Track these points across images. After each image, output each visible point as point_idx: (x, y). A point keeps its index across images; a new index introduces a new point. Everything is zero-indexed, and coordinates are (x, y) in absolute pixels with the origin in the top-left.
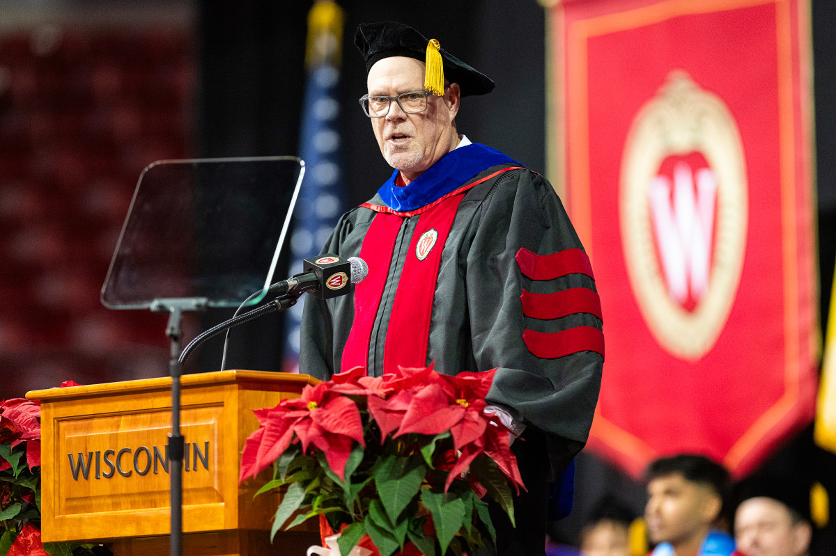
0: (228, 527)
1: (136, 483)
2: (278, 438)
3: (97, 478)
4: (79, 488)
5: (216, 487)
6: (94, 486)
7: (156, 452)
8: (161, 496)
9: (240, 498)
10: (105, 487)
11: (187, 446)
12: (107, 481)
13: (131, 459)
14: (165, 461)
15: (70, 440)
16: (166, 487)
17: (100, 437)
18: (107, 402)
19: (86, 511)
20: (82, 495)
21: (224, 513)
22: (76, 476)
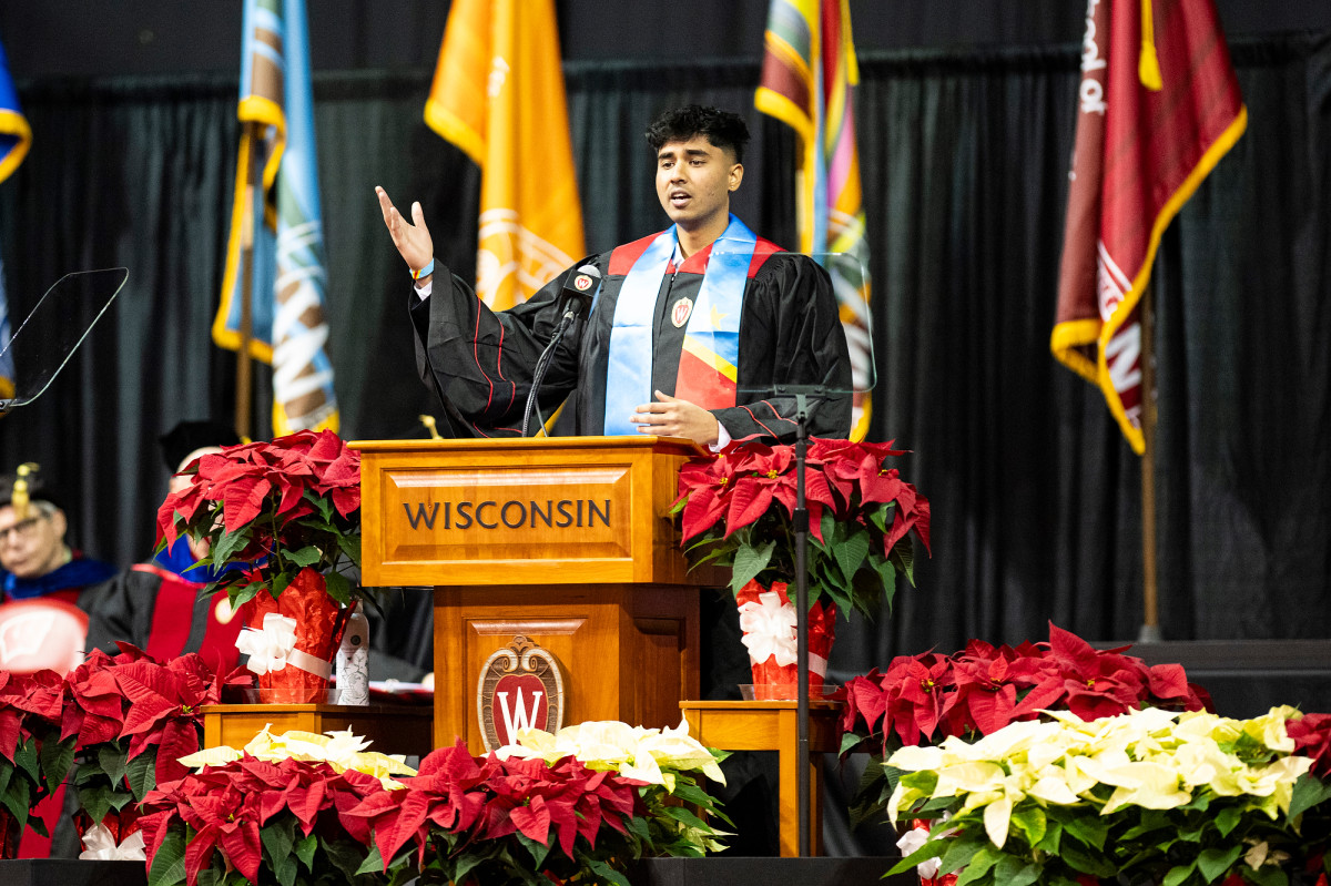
0: (639, 580)
1: (502, 535)
2: (749, 503)
3: (447, 527)
4: (419, 537)
5: (619, 543)
6: (441, 535)
7: (534, 507)
8: (539, 548)
9: (654, 554)
10: (458, 536)
11: (580, 503)
12: (461, 531)
13: (497, 511)
14: (547, 516)
15: (404, 491)
16: (548, 541)
17: (449, 489)
18: (460, 456)
19: (425, 559)
20: (424, 543)
21: (632, 567)
22: (415, 525)
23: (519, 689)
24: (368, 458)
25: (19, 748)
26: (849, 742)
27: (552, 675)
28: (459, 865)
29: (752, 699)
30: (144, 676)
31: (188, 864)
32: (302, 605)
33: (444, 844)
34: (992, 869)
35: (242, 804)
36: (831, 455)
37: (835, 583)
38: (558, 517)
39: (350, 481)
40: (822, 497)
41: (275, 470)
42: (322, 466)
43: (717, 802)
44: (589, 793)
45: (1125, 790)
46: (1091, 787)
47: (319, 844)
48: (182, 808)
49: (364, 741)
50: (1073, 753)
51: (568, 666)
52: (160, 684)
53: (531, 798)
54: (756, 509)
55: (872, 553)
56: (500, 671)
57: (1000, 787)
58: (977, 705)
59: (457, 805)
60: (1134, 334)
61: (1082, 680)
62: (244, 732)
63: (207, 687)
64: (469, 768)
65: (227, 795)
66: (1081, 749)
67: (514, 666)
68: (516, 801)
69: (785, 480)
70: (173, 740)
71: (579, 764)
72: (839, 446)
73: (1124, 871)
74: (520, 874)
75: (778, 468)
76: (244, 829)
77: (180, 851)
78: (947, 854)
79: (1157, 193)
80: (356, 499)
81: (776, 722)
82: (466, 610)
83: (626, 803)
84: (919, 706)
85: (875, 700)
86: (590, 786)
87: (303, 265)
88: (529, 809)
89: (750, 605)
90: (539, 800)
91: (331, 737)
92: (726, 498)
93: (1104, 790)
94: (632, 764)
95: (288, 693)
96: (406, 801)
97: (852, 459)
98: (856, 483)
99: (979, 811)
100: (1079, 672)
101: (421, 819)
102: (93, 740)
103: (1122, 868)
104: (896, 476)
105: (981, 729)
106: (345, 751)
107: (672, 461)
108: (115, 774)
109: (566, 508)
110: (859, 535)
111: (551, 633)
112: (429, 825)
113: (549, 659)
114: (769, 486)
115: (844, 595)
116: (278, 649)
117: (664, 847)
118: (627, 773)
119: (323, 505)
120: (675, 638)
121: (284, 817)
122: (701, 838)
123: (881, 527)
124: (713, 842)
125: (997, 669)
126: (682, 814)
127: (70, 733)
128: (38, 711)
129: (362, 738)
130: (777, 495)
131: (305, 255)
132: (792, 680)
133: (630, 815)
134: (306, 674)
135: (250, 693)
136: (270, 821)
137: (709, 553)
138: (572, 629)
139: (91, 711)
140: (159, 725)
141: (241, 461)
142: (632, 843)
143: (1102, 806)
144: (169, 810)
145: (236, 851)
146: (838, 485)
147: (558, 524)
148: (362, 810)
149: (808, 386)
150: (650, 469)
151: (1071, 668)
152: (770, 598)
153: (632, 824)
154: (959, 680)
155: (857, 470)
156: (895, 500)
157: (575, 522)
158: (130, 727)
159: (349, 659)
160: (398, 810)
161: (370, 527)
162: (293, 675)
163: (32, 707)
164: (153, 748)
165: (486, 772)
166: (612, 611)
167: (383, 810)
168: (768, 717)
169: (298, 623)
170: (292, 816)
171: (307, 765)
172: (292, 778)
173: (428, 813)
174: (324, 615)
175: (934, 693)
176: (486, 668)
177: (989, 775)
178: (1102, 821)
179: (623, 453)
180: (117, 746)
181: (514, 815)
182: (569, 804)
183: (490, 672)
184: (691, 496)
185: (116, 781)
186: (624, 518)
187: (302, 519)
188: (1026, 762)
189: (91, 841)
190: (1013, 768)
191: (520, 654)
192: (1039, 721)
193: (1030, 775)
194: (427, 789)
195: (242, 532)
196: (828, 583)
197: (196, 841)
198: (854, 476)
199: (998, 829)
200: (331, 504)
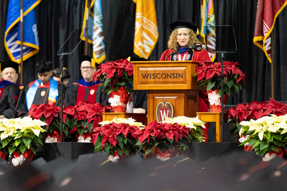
0: (188, 89)
3: (150, 78)
6: (149, 80)
7: (168, 74)
8: (169, 83)
9: (191, 84)
10: (153, 80)
11: (177, 74)
12: (153, 79)
13: (160, 75)
14: (170, 76)
15: (142, 71)
16: (170, 81)
17: (151, 71)
18: (153, 64)
19: (146, 84)
20: (146, 81)
21: (187, 86)
22: (144, 78)
23: (164, 110)
24: (135, 65)
25: (66, 121)
26: (229, 120)
27: (171, 107)
28: (155, 144)
29: (210, 112)
30: (90, 107)
31: (102, 143)
32: (121, 93)
33: (153, 140)
34: (260, 144)
35: (113, 132)
36: (226, 65)
37: (227, 89)
38: (172, 76)
39: (131, 69)
40: (225, 73)
41: (117, 67)
42: (125, 66)
43: (204, 132)
44: (180, 130)
45: (285, 129)
46: (279, 129)
47: (128, 140)
48: (101, 132)
49: (134, 120)
50: (275, 122)
51: (174, 105)
52: (93, 109)
53: (169, 131)
54: (212, 75)
55: (234, 84)
56: (161, 106)
57: (261, 129)
58: (255, 113)
59: (155, 132)
60: (270, 39)
61: (276, 108)
62: (111, 118)
63: (102, 109)
64: (157, 125)
65: (110, 130)
66: (277, 122)
67: (163, 105)
68: (166, 131)
69: (218, 70)
70: (96, 119)
71: (178, 124)
72: (227, 63)
73: (285, 145)
74: (167, 146)
75: (216, 67)
76: (113, 137)
77: (101, 141)
78: (251, 142)
79: (275, 10)
80: (132, 73)
81: (215, 116)
82: (154, 95)
83: (187, 132)
84: (244, 113)
85: (235, 112)
86: (181, 128)
87: (99, 24)
88: (169, 133)
89: (210, 94)
90: (171, 131)
91: (128, 119)
92: (206, 73)
93: (281, 129)
94: (188, 124)
95: (118, 110)
96: (145, 131)
97: (230, 65)
98: (231, 70)
99: (257, 133)
100: (275, 107)
101: (148, 135)
102: (80, 119)
103: (285, 144)
104: (239, 69)
105: (256, 118)
106: (131, 122)
107: (195, 65)
108: (84, 126)
109: (174, 75)
110: (231, 80)
111: (171, 99)
112: (150, 136)
113: (170, 104)
114: (215, 71)
115: (229, 92)
116: (117, 102)
117: (194, 140)
118: (187, 126)
119: (126, 74)
120: (194, 100)
121: (121, 134)
122: (201, 139)
123: (236, 79)
124: (203, 140)
125: (259, 106)
126: (197, 134)
127: (76, 118)
128: (70, 114)
129: (134, 119)
130: (216, 72)
131: (99, 22)
132: (218, 108)
133: (188, 134)
134: (122, 107)
135: (111, 110)
136: (118, 135)
137: (202, 83)
138: (175, 98)
139: (80, 114)
140: (93, 117)
141: (109, 65)
142: (188, 140)
143: (281, 132)
144: (98, 133)
145: (112, 141)
146: (228, 71)
147: (172, 78)
148: (136, 133)
149: (223, 51)
150: (191, 67)
151: (274, 106)
152: (214, 92)
153: (188, 136)
154: (252, 108)
155: (231, 67)
156: (239, 73)
157: (176, 77)
158: (88, 117)
159: (130, 104)
160: (143, 133)
161: (135, 78)
162: (119, 107)
163: (68, 113)
164: (92, 121)
165: (160, 126)
166: (183, 95)
167: (140, 133)
168: (214, 115)
169: (121, 97)
170: (122, 134)
171: (124, 124)
172: (122, 127)
173: (150, 134)
174: (126, 95)
175: (246, 111)
176: (158, 106)
177: (259, 126)
178: (281, 135)
179: (185, 64)
180: (85, 120)
181: (167, 134)
182: (177, 132)
183: (159, 107)
184: (199, 73)
185: (85, 127)
186: (185, 76)
187: (122, 76)
188: (266, 124)
189: (80, 139)
190: (264, 125)
191: (164, 103)
192: (268, 116)
193: (267, 127)
194: (149, 129)
195: (110, 79)
196: (226, 89)
197: (104, 139)
198: (231, 69)
199: (261, 137)
200: (127, 74)
